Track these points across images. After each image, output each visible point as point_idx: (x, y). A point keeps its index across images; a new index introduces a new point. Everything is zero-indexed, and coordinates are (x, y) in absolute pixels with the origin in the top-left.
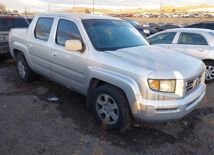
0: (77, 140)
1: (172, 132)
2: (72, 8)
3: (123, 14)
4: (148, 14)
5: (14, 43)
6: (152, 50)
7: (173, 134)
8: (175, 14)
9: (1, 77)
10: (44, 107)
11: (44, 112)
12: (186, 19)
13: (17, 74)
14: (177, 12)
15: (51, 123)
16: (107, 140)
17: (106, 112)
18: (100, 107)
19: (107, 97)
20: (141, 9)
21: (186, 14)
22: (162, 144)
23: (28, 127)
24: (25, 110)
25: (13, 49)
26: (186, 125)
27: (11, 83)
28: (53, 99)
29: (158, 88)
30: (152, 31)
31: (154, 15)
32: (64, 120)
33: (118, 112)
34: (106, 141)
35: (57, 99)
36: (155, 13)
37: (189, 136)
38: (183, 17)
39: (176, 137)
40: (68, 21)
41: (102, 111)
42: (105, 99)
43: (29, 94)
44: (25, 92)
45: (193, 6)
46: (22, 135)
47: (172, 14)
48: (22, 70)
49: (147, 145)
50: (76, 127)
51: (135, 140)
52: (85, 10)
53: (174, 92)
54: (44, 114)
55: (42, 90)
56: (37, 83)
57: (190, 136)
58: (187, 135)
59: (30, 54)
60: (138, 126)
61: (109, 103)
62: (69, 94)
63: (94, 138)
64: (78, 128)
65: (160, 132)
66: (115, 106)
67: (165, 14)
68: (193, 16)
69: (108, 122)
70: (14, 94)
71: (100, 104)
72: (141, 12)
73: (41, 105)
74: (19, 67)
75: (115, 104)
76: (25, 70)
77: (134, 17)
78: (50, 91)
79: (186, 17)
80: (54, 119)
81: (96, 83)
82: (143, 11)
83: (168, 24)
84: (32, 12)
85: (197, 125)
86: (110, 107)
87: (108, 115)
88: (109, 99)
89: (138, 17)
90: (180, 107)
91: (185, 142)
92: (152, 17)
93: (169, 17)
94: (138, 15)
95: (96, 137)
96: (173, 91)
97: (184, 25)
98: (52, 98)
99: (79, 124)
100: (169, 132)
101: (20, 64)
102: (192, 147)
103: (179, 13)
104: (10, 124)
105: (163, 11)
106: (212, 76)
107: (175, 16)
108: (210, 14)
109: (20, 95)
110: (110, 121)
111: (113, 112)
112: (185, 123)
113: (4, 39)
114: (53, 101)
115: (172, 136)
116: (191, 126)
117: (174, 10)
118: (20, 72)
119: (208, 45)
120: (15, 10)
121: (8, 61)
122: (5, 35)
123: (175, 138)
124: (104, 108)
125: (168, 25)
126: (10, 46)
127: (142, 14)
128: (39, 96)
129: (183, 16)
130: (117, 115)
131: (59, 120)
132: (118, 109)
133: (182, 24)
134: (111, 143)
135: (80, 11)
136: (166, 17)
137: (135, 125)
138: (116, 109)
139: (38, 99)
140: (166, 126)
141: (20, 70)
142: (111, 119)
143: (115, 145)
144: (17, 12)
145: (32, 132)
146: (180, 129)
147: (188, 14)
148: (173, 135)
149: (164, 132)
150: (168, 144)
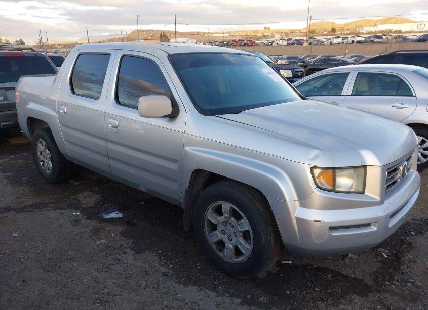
0: (171, 298)
1: (360, 273)
2: (134, 32)
3: (234, 41)
4: (284, 39)
5: (28, 106)
6: (311, 110)
7: (362, 276)
8: (336, 38)
9: (3, 174)
10: (97, 232)
11: (98, 242)
12: (359, 46)
13: (35, 167)
14: (339, 33)
15: (113, 265)
16: (232, 295)
17: (225, 238)
18: (214, 227)
19: (226, 206)
20: (269, 29)
21: (358, 36)
22: (342, 297)
23: (68, 275)
24: (58, 241)
25: (27, 118)
26: (386, 256)
27: (23, 187)
28: (113, 215)
29: (332, 186)
30: (297, 72)
31: (295, 40)
32: (140, 258)
33: (252, 237)
34: (229, 297)
35: (120, 215)
36: (297, 36)
37: (394, 280)
38: (353, 43)
39: (370, 283)
40: (140, 57)
41: (218, 235)
42: (223, 210)
43: (63, 207)
44: (55, 204)
45: (370, 21)
46: (57, 291)
47: (331, 37)
48: (45, 160)
49: (314, 302)
50: (166, 270)
51: (289, 292)
52: (159, 35)
53: (363, 192)
54: (98, 246)
55: (88, 198)
56: (76, 183)
57: (396, 278)
58: (391, 277)
59: (62, 126)
60: (290, 262)
61: (233, 219)
62: (145, 204)
63: (206, 293)
64: (170, 274)
65: (336, 273)
66: (245, 225)
67: (318, 38)
68: (372, 39)
69: (231, 259)
70: (32, 209)
71: (214, 222)
72: (270, 35)
73: (90, 228)
74: (39, 154)
75: (245, 221)
76: (52, 160)
77: (258, 45)
78: (105, 199)
79: (359, 42)
80: (119, 257)
81: (202, 179)
82: (274, 33)
83: (325, 57)
84: (53, 43)
85: (408, 256)
86: (233, 227)
87: (231, 244)
88: (232, 210)
89: (265, 44)
90: (376, 222)
91: (387, 291)
92: (293, 44)
93: (325, 43)
94: (265, 42)
95: (208, 289)
96: (361, 190)
97: (356, 58)
98: (109, 213)
99: (171, 264)
100: (354, 272)
101: (41, 147)
102: (405, 302)
103: (345, 34)
104: (30, 270)
105: (312, 32)
106: (424, 156)
107: (335, 41)
108: (404, 35)
109: (43, 210)
110: (236, 255)
111: (241, 237)
112: (383, 254)
113: (6, 99)
114: (112, 219)
115: (361, 280)
116: (397, 259)
117: (334, 30)
118: (41, 163)
119: (413, 96)
120: (19, 40)
121: (14, 141)
122: (7, 89)
123: (367, 285)
124: (222, 229)
125: (326, 59)
126: (20, 111)
127: (271, 40)
128: (84, 211)
129: (353, 41)
130: (250, 244)
131: (129, 257)
132: (251, 230)
133: (351, 57)
134: (239, 301)
135: (149, 38)
136: (319, 43)
137: (284, 262)
138: (248, 231)
139: (82, 216)
140: (347, 261)
141: (40, 160)
142: (238, 252)
143: (249, 305)
144: (23, 43)
145: (76, 284)
146: (375, 266)
147: (362, 36)
148: (362, 278)
149: (344, 272)
150: (356, 298)
